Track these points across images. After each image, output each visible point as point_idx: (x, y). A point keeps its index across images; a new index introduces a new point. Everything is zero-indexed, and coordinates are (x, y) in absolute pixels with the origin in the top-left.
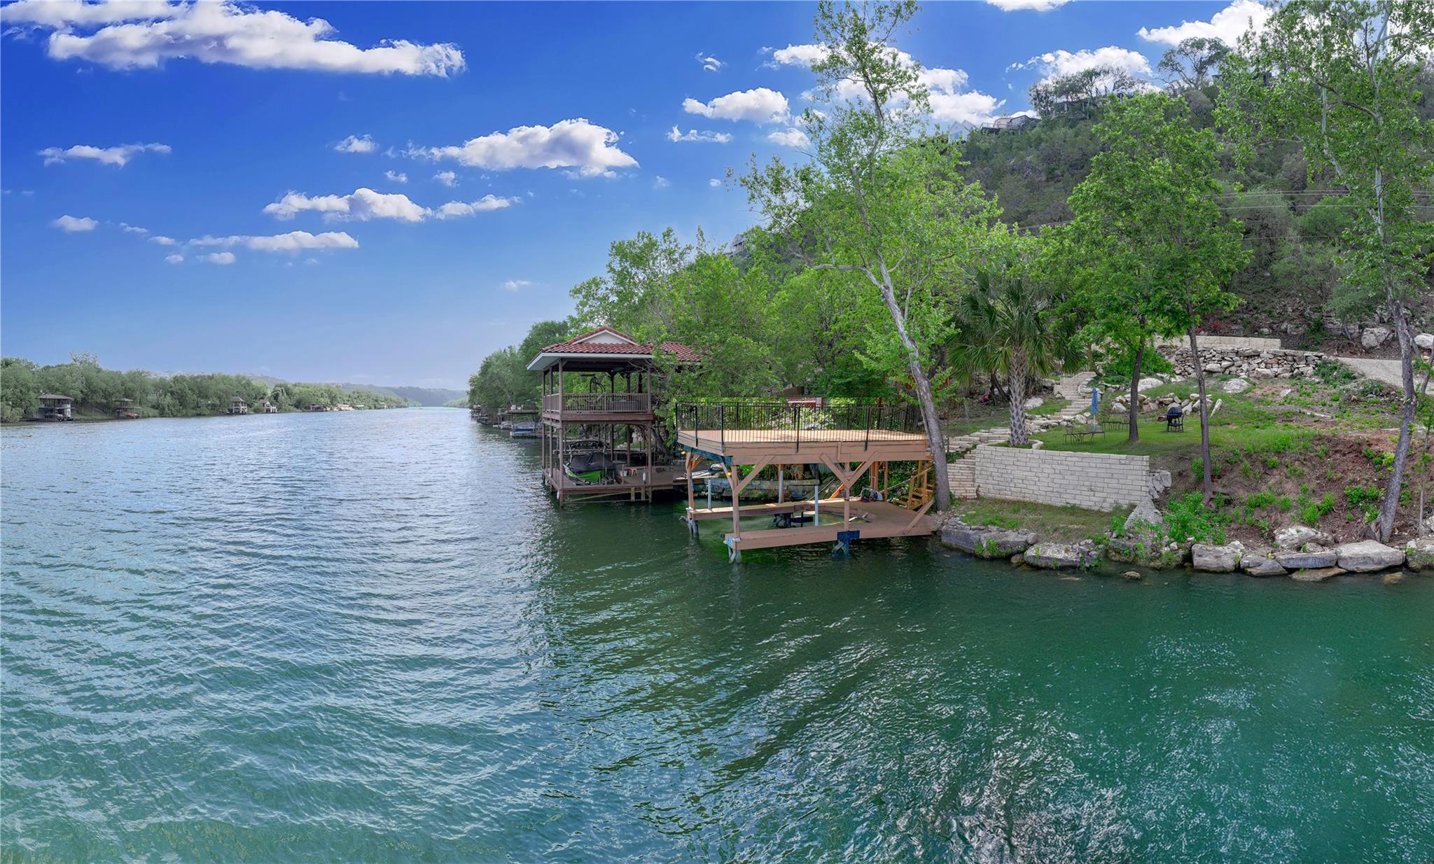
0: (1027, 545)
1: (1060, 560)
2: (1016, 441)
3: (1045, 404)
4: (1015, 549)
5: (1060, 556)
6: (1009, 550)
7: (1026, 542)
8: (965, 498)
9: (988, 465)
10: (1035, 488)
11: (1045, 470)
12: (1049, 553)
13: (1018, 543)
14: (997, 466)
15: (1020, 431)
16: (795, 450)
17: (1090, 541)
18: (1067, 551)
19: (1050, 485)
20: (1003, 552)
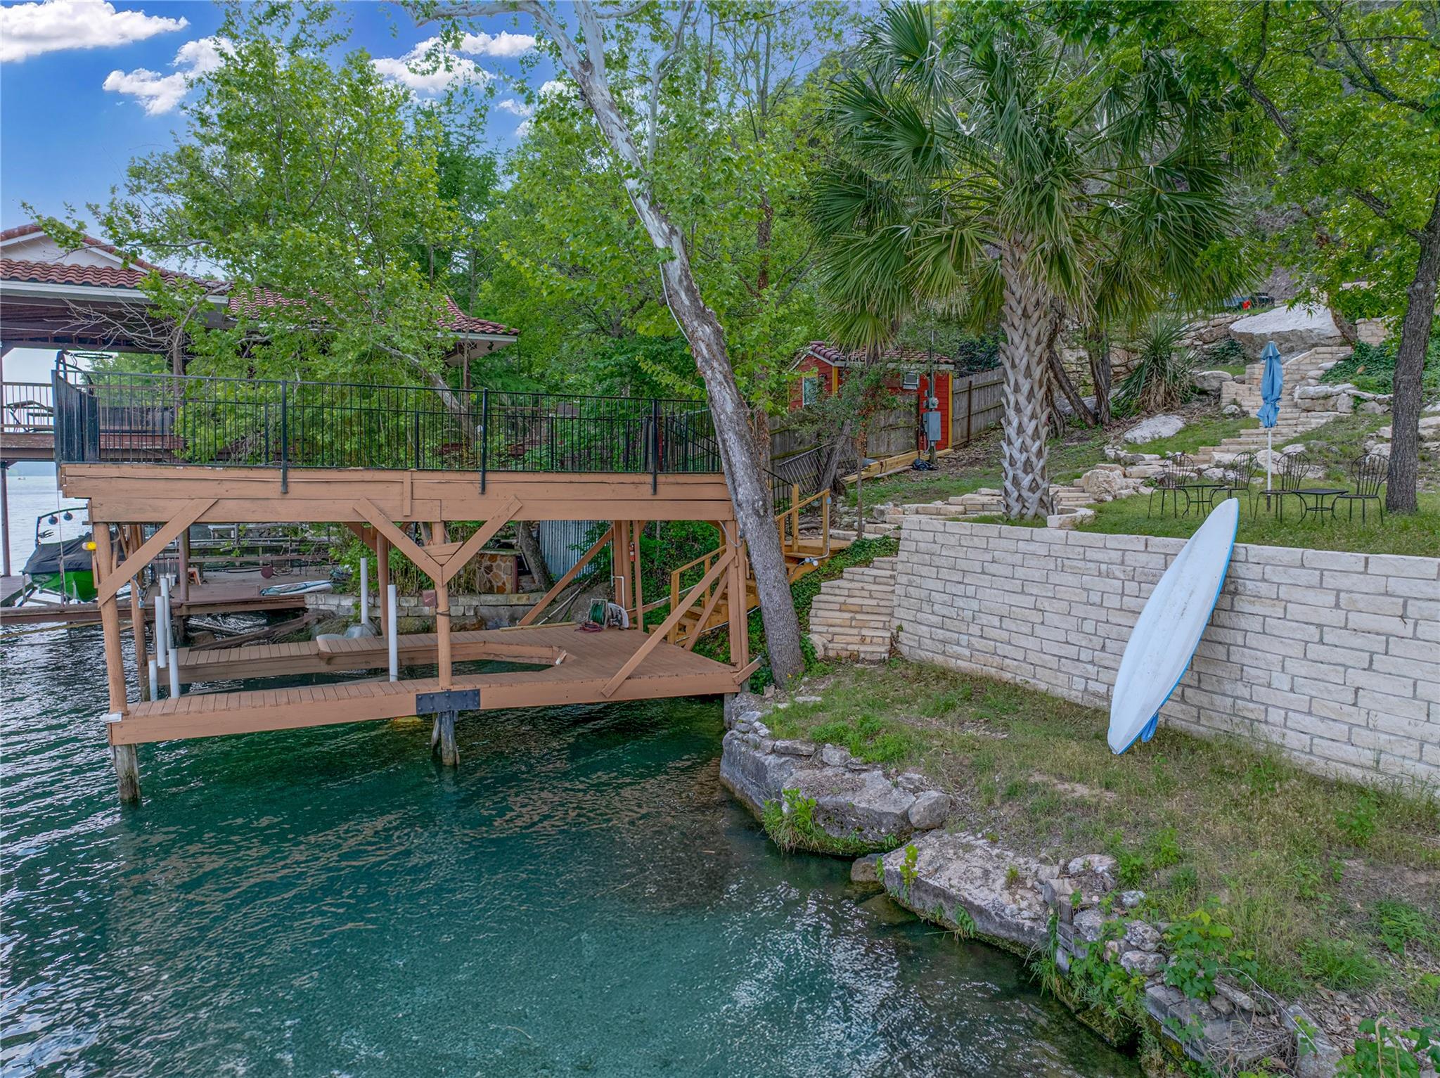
0: (906, 831)
1: (981, 911)
2: (1016, 508)
3: (1188, 428)
4: (871, 837)
5: (981, 896)
6: (853, 837)
7: (905, 816)
8: (855, 658)
9: (924, 571)
10: (1031, 643)
11: (1062, 593)
12: (952, 877)
13: (877, 819)
14: (944, 574)
15: (1026, 481)
16: (279, 487)
17: (1102, 863)
18: (1014, 881)
19: (1072, 637)
20: (837, 839)
